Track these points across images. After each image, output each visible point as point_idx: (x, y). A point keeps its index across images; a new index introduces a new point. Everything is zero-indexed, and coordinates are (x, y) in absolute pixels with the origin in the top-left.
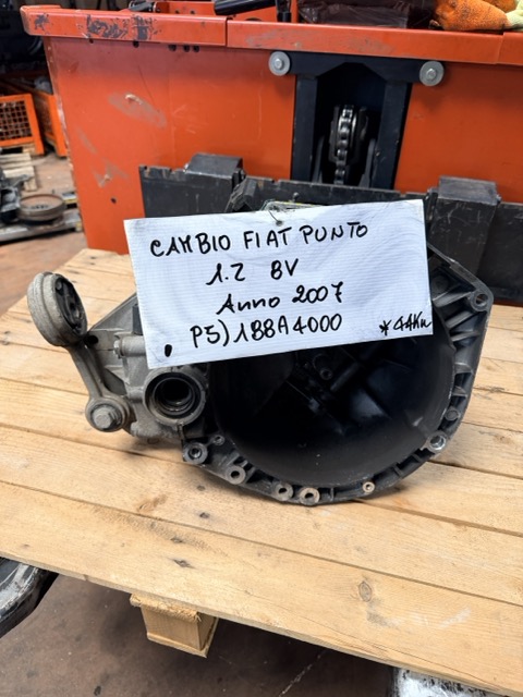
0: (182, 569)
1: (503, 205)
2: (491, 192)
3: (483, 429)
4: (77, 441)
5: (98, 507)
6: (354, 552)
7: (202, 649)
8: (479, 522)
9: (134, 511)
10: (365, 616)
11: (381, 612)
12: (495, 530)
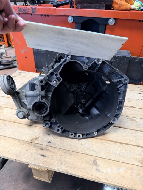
0: (43, 157)
1: (132, 57)
2: (128, 53)
3: (127, 117)
4: (14, 122)
5: (20, 140)
6: (92, 152)
7: (49, 181)
8: (127, 143)
9: (30, 141)
10: (95, 170)
11: (100, 168)
12: (131, 145)
